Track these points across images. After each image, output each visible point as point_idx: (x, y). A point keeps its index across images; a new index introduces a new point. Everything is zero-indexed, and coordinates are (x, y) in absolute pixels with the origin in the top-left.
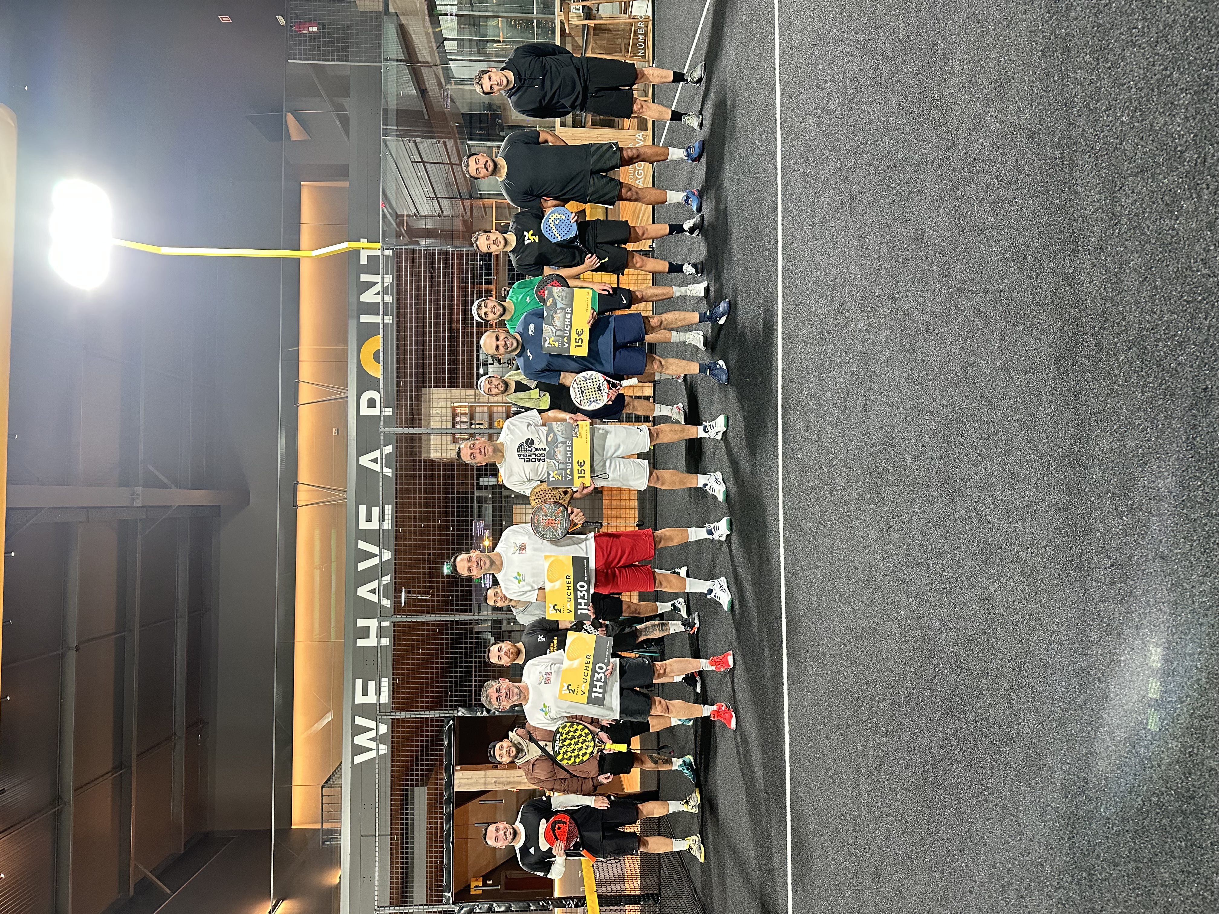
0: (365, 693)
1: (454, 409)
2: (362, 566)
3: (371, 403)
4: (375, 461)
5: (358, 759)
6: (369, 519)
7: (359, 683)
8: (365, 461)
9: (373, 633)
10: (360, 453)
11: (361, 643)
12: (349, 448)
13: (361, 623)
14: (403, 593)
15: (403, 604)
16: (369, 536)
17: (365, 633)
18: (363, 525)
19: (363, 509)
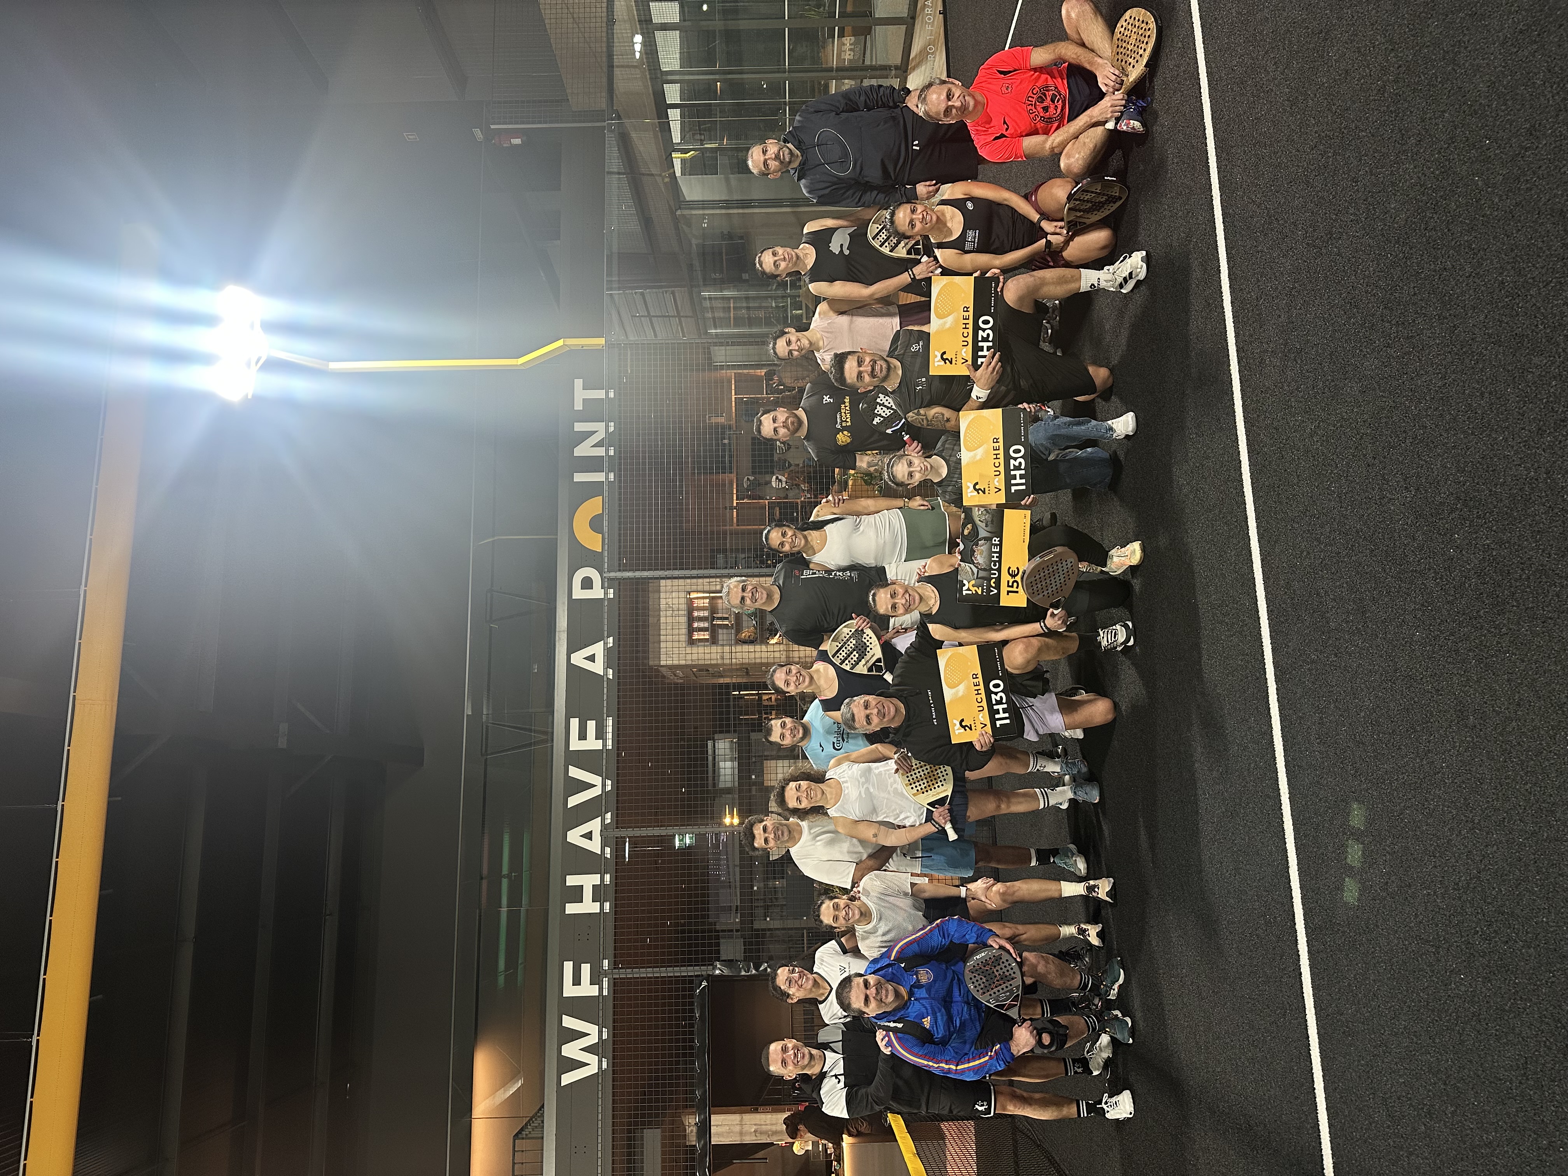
0: (577, 981)
1: (690, 602)
2: (573, 801)
3: (587, 583)
4: (592, 658)
5: (567, 1079)
6: (583, 736)
7: (568, 966)
8: (578, 659)
9: (588, 894)
10: (571, 650)
11: (571, 909)
12: (557, 644)
13: (572, 880)
14: (627, 844)
15: (627, 860)
16: (585, 760)
17: (576, 894)
18: (576, 745)
19: (575, 723)
